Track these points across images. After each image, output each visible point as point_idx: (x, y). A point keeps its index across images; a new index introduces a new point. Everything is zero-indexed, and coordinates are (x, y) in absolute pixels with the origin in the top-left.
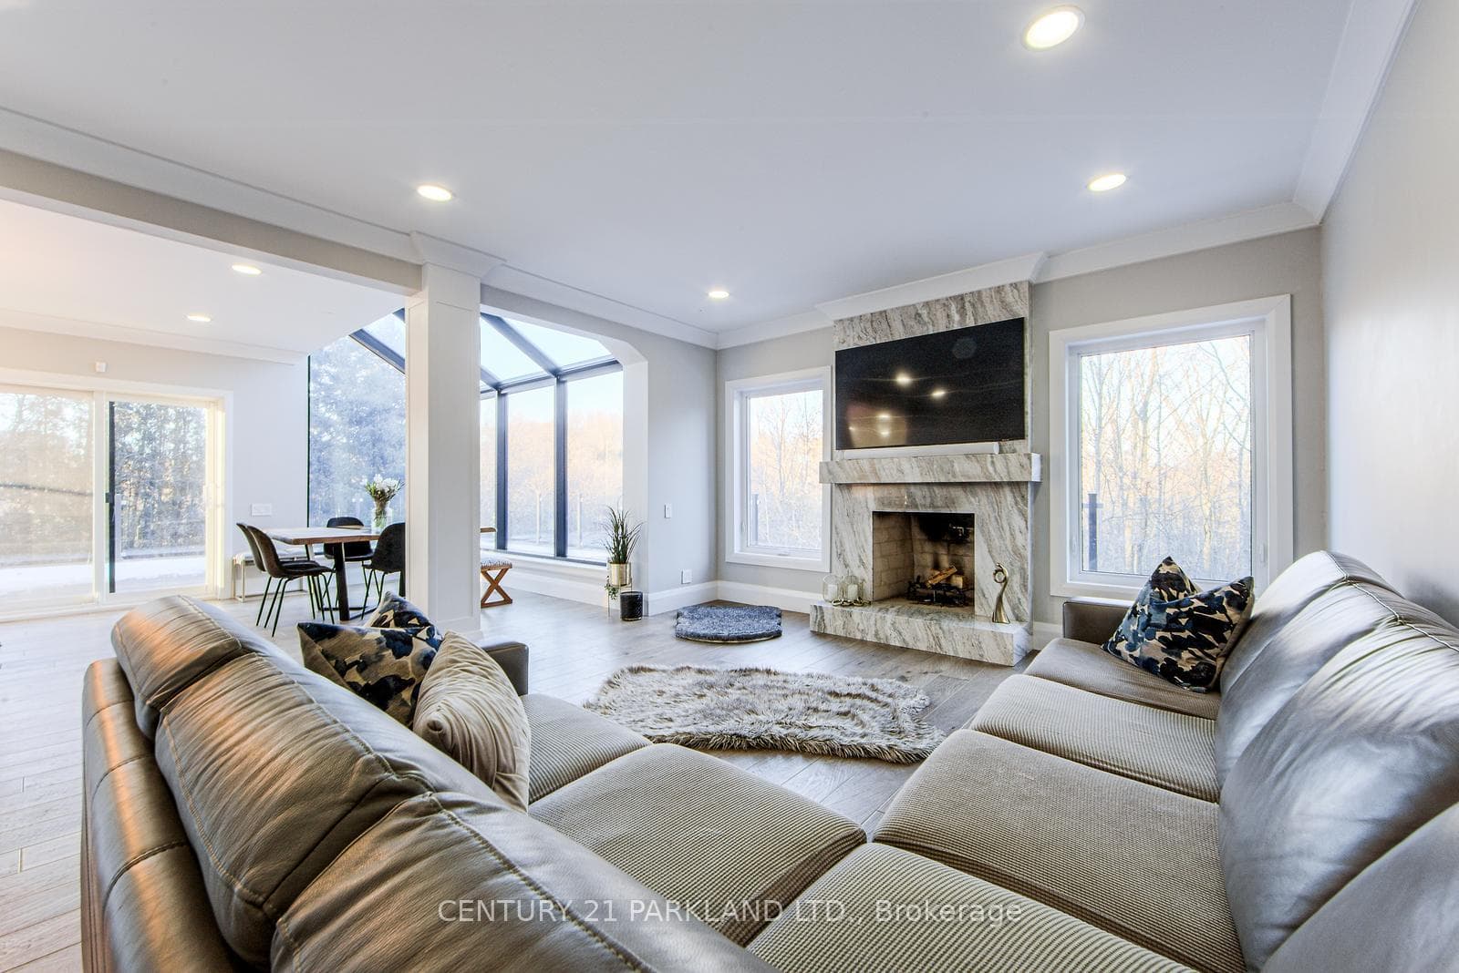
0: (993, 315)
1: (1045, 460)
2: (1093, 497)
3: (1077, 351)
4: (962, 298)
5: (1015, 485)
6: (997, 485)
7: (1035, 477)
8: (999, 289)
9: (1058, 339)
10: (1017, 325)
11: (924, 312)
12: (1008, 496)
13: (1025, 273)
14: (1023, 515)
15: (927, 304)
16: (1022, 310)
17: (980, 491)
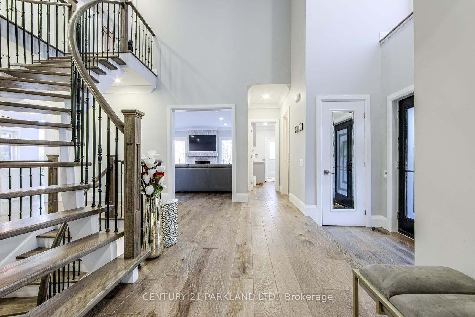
0: (212, 134)
1: (218, 154)
2: (223, 159)
3: (222, 140)
4: (208, 131)
5: (215, 157)
6: (213, 157)
7: (217, 156)
8: (213, 131)
9: (220, 138)
10: (215, 136)
11: (203, 132)
12: (214, 158)
13: (216, 130)
14: (216, 161)
15: (203, 131)
16: (216, 134)
17: (210, 158)
